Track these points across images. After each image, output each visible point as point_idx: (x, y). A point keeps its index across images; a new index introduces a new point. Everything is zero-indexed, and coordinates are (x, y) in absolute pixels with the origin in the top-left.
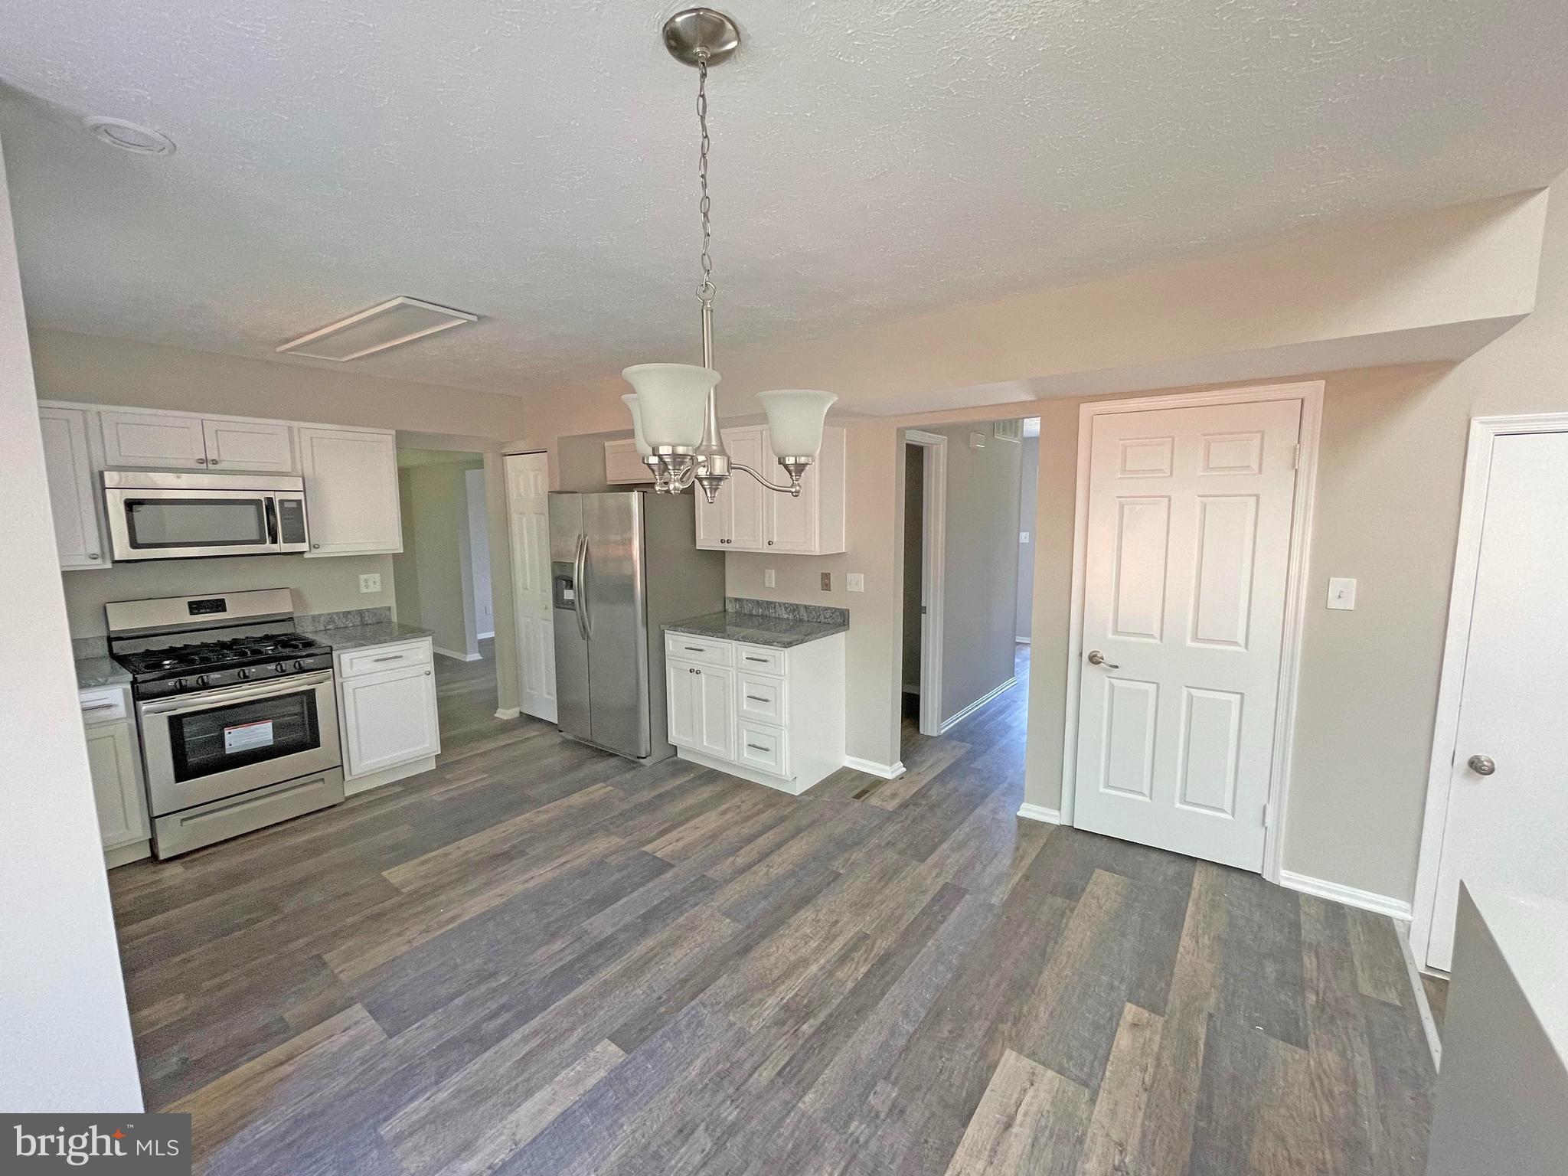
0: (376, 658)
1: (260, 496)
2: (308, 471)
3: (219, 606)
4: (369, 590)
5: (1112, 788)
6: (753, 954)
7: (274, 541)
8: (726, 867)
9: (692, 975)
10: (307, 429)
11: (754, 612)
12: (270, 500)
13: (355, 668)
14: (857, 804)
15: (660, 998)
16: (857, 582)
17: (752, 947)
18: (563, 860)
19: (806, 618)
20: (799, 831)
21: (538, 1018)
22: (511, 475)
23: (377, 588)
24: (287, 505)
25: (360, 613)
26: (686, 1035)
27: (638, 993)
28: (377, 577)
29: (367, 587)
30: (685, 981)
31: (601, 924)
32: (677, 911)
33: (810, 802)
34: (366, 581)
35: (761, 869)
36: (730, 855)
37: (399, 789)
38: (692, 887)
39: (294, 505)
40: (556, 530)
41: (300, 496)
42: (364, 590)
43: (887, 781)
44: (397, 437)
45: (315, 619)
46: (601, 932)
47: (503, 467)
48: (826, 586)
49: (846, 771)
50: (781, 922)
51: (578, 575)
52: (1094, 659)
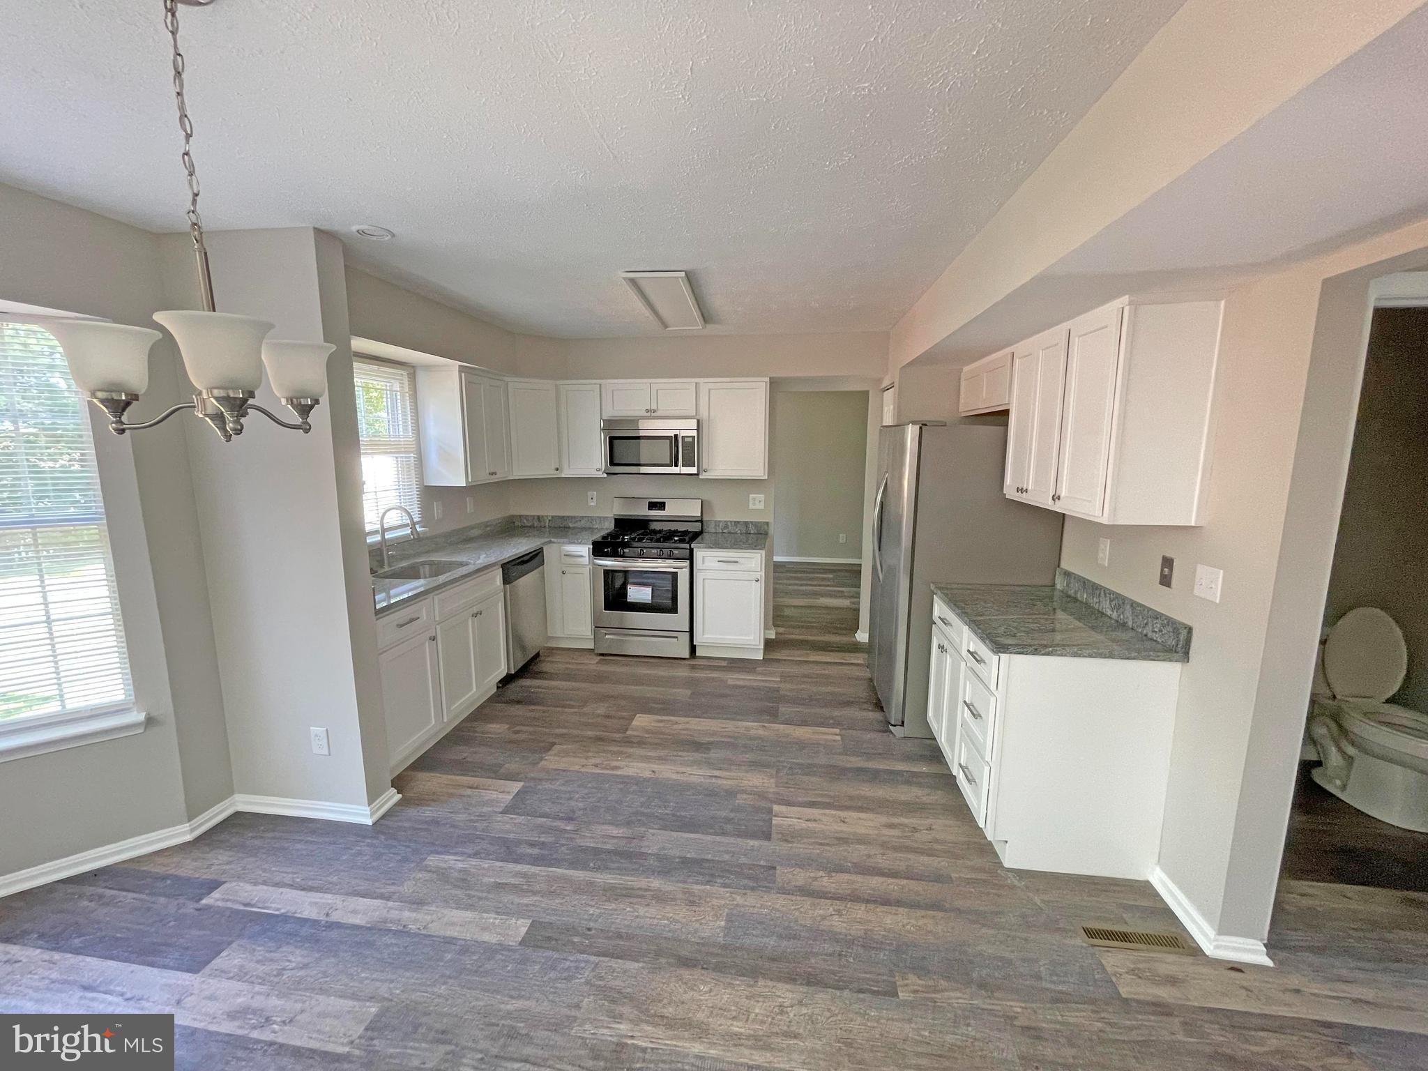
0: (720, 559)
1: (672, 434)
2: (704, 414)
3: (661, 506)
4: (754, 507)
6: (686, 974)
7: (676, 465)
8: (800, 877)
9: (629, 937)
10: (706, 383)
11: (1079, 597)
12: (676, 436)
13: (706, 564)
14: (1080, 940)
15: (589, 929)
16: (1211, 584)
17: (695, 966)
18: (717, 773)
19: (1130, 624)
20: (935, 906)
21: (539, 868)
22: (885, 411)
23: (761, 506)
24: (686, 440)
25: (746, 523)
26: (552, 975)
27: (591, 912)
28: (762, 497)
29: (754, 504)
30: (619, 936)
31: (657, 841)
32: (707, 878)
33: (1012, 887)
34: (754, 499)
35: (827, 908)
36: (824, 869)
37: (724, 664)
38: (750, 869)
39: (690, 440)
41: (694, 433)
42: (751, 506)
43: (1196, 952)
44: (771, 383)
45: (717, 523)
46: (648, 847)
47: (882, 403)
48: (1166, 581)
49: (1145, 889)
50: (754, 973)
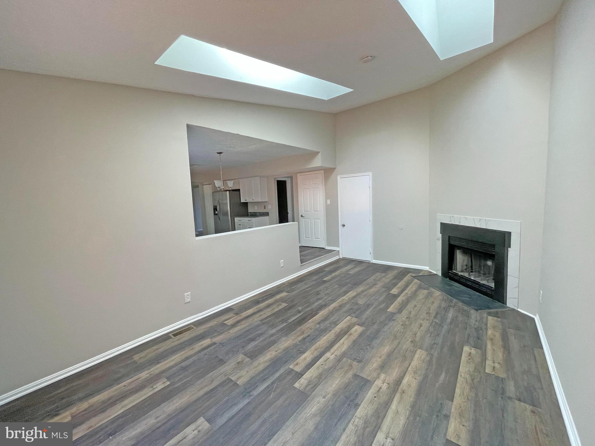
5: (306, 238)
16: (270, 207)
22: (205, 189)
40: (214, 199)
47: (203, 188)
48: (265, 208)
51: (218, 208)
52: (302, 216)
